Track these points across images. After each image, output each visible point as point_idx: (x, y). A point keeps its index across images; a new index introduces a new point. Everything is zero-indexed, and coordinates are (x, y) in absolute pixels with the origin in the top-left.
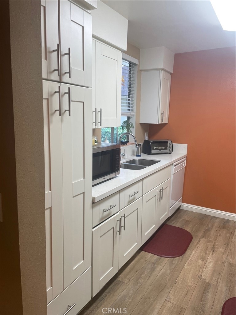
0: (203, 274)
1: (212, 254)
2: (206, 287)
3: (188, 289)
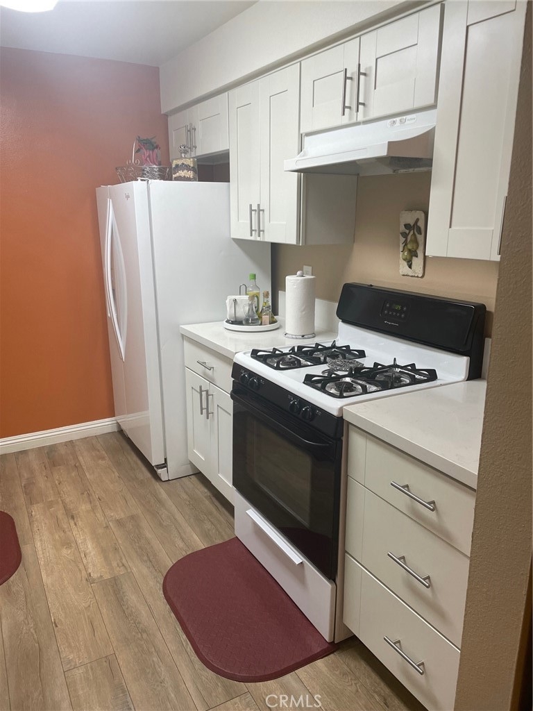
0: (90, 571)
1: (75, 524)
2: (114, 588)
3: (88, 616)
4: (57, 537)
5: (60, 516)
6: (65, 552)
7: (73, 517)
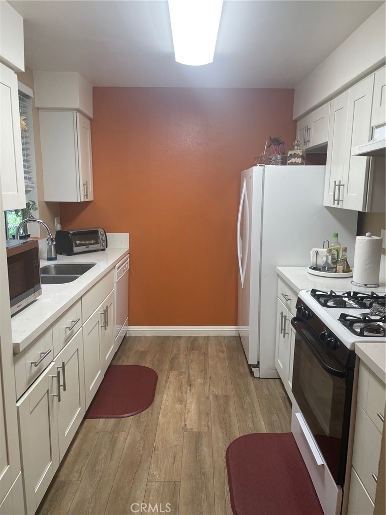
0: (187, 423)
1: (190, 390)
2: (196, 439)
3: (175, 451)
4: (177, 396)
5: (183, 382)
6: (178, 406)
7: (190, 386)
